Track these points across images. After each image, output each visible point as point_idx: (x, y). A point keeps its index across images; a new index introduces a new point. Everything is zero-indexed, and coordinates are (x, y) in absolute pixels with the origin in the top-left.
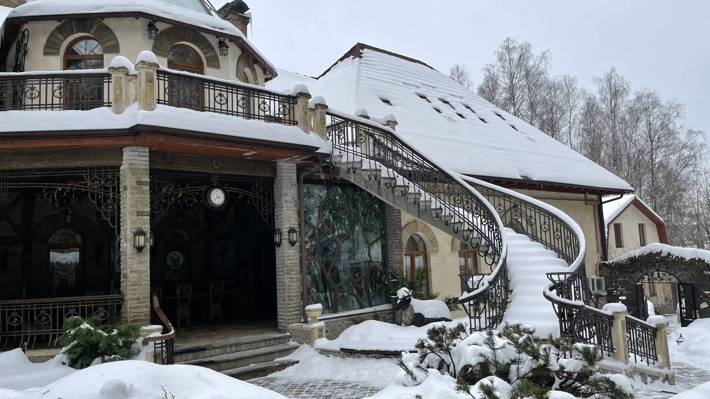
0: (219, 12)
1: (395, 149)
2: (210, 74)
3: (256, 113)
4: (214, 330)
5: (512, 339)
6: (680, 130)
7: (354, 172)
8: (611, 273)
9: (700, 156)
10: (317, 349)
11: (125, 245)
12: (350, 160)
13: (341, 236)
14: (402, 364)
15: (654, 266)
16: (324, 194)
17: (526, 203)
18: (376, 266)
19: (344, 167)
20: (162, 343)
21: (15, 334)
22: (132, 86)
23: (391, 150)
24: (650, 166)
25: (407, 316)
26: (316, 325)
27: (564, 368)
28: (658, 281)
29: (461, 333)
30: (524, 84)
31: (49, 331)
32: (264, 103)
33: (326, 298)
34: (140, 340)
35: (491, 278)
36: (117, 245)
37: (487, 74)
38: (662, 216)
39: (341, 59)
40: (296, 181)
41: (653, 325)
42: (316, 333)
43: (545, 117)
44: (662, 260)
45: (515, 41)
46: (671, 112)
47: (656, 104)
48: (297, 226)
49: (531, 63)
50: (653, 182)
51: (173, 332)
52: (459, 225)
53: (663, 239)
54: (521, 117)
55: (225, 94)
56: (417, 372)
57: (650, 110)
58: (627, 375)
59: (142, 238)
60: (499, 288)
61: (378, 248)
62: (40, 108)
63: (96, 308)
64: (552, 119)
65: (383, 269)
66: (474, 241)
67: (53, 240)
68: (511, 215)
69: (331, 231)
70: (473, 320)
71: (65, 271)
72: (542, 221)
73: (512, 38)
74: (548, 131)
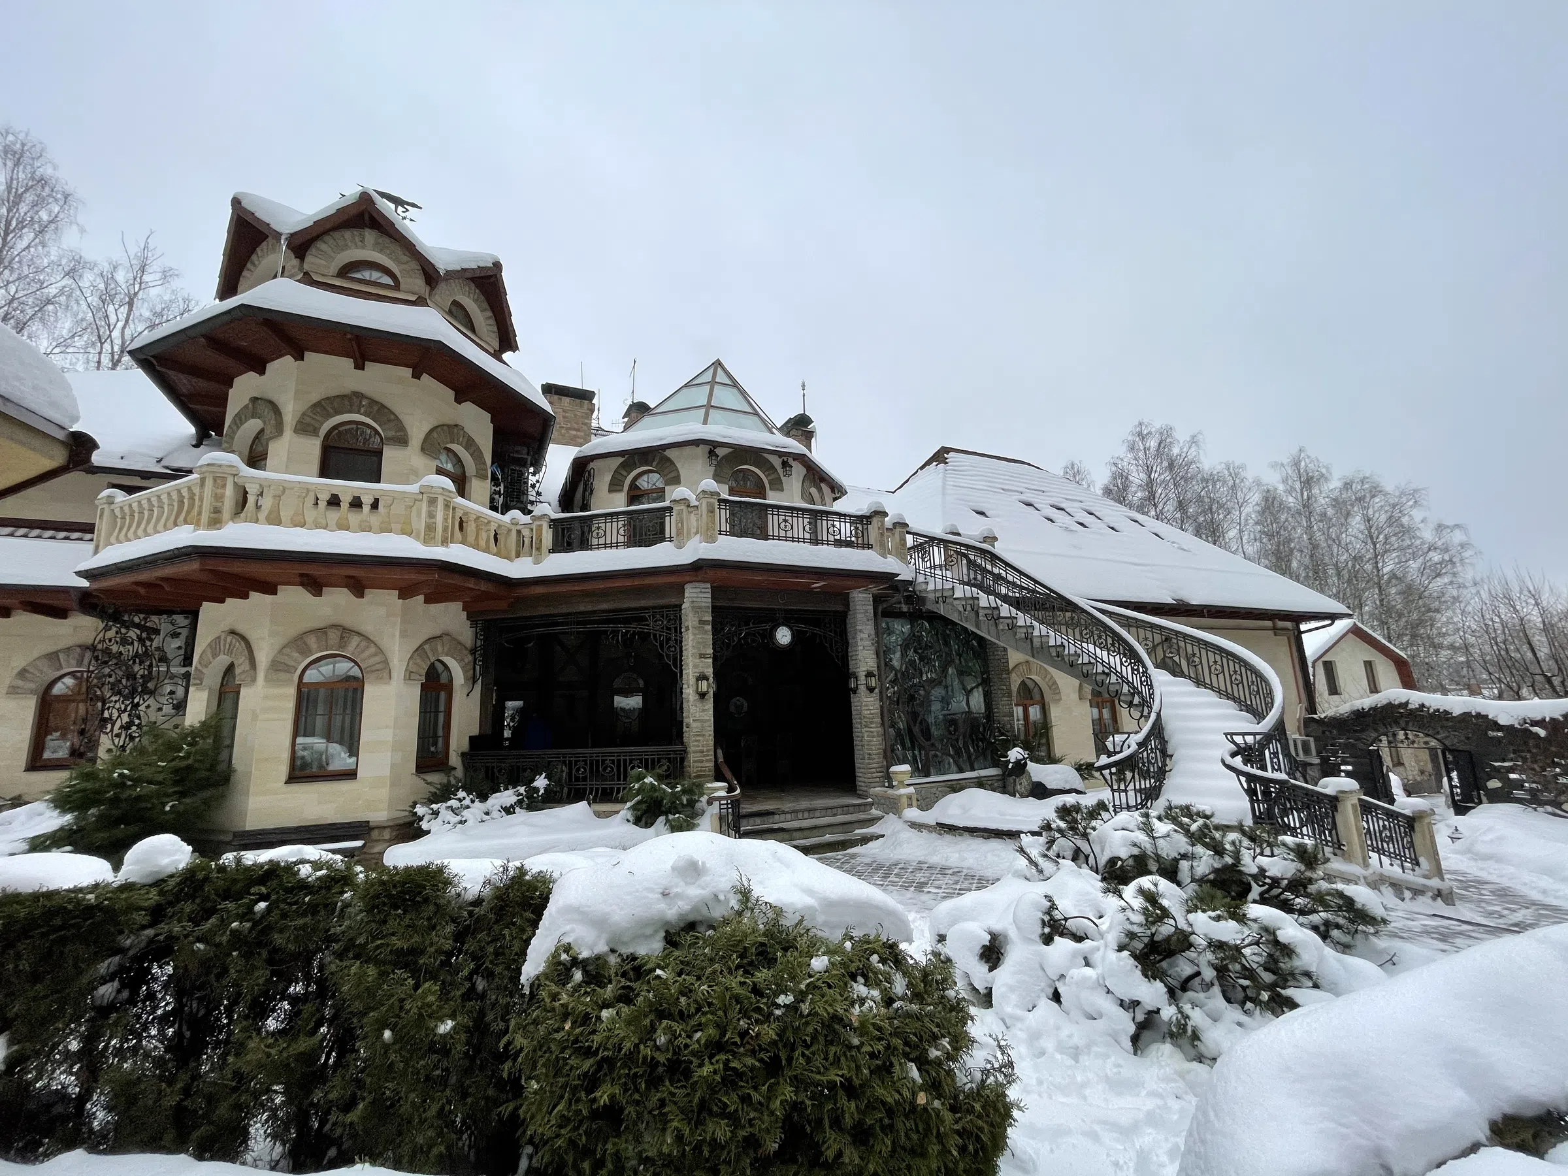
0: (780, 430)
1: (996, 571)
2: (773, 498)
3: (825, 538)
4: (783, 791)
5: (1181, 825)
6: (1421, 526)
7: (944, 602)
8: (1324, 732)
9: (1461, 560)
10: (906, 822)
11: (688, 691)
12: (939, 587)
13: (931, 681)
14: (1021, 850)
15: (1396, 722)
16: (906, 629)
17: (1186, 636)
18: (976, 718)
19: (931, 596)
20: (727, 804)
21: (581, 785)
22: (693, 517)
23: (991, 573)
24: (1376, 579)
25: (1023, 784)
26: (903, 791)
27: (1266, 871)
28: (1405, 746)
29: (1103, 813)
30: (1168, 478)
31: (614, 784)
32: (834, 526)
33: (914, 757)
34: (704, 799)
35: (1140, 737)
36: (678, 690)
37: (1114, 469)
38: (1401, 649)
39: (922, 468)
40: (872, 615)
41: (1407, 812)
42: (904, 800)
43: (1201, 519)
44: (1410, 714)
45: (1150, 424)
46: (1404, 500)
47: (1375, 491)
48: (876, 669)
49: (1176, 451)
50: (1382, 601)
51: (738, 791)
52: (1090, 667)
53: (1408, 682)
54: (1166, 521)
55: (789, 519)
56: (1041, 862)
57: (1367, 499)
58: (1369, 885)
59: (705, 683)
60: (1152, 752)
61: (979, 695)
62: (605, 548)
63: (659, 760)
64: (1212, 521)
65: (987, 723)
66: (1112, 688)
67: (617, 683)
68: (1164, 652)
69: (918, 675)
70: (1116, 794)
71: (628, 718)
72: (1212, 660)
73: (1146, 421)
74: (1207, 537)
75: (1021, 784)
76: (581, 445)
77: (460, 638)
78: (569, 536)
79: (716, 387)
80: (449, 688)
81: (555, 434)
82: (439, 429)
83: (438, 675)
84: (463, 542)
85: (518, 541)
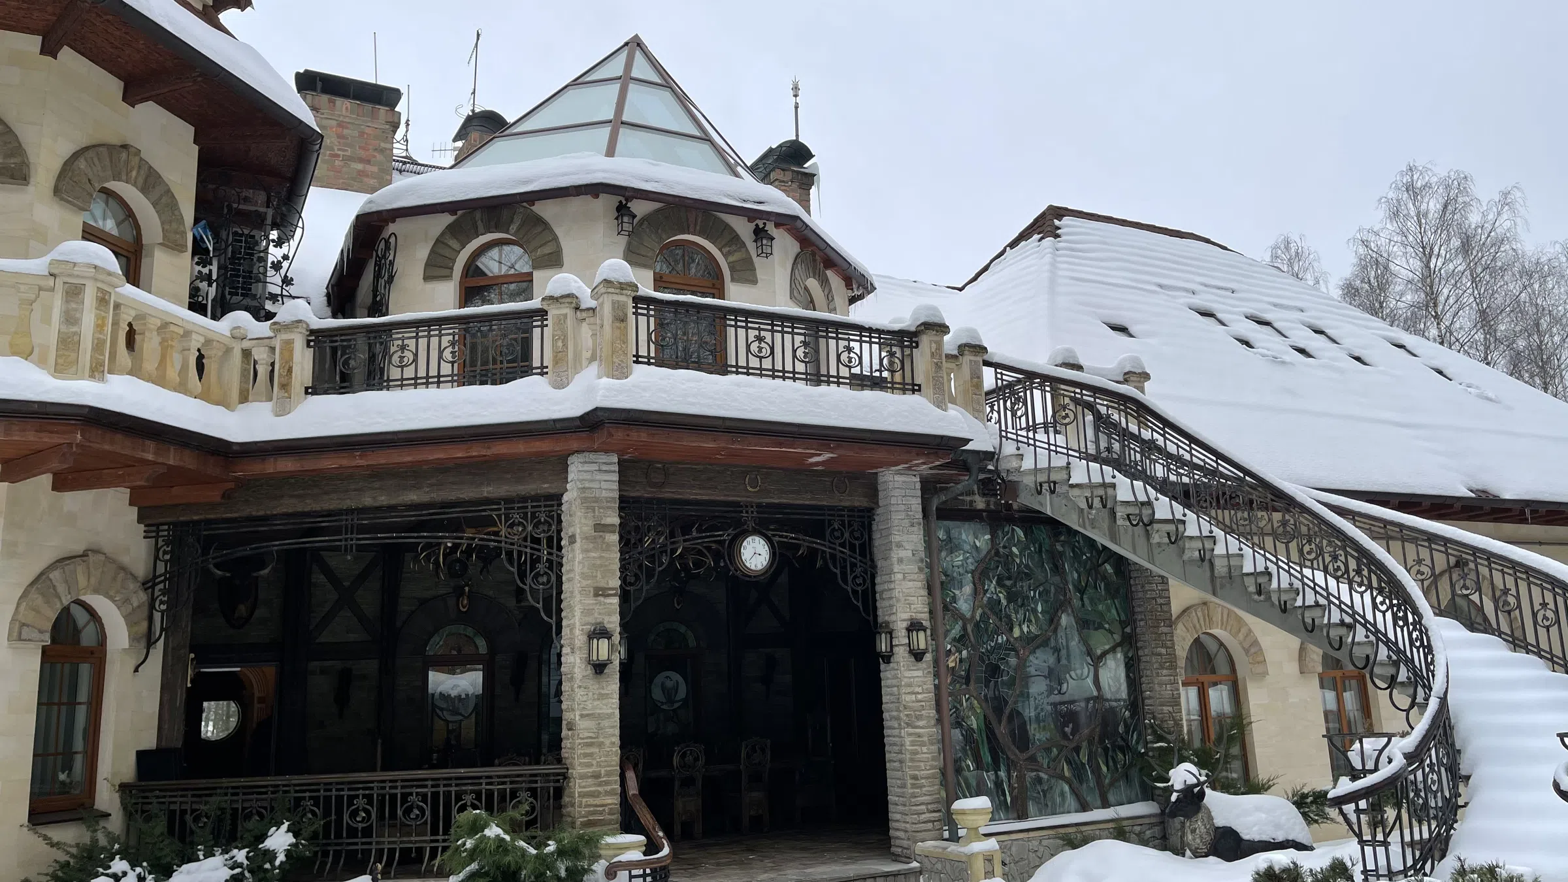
0: (752, 169)
1: (1146, 434)
2: (737, 297)
3: (833, 373)
4: (751, 850)
7: (1053, 492)
11: (571, 660)
12: (1043, 463)
13: (1030, 641)
16: (984, 541)
17: (1490, 557)
18: (1112, 709)
19: (1029, 481)
20: (644, 875)
21: (359, 844)
22: (586, 331)
23: (1137, 438)
25: (1196, 836)
26: (979, 846)
30: (1461, 268)
31: (425, 840)
32: (849, 349)
33: (998, 784)
34: (600, 867)
35: (1410, 743)
36: (554, 659)
37: (1362, 250)
39: (1013, 244)
40: (920, 515)
42: (979, 866)
43: (1521, 343)
45: (1428, 169)
48: (926, 616)
49: (1474, 218)
51: (666, 851)
52: (1317, 613)
54: (1457, 346)
55: (767, 335)
59: (604, 644)
60: (1432, 770)
61: (1118, 666)
62: (416, 385)
63: (514, 794)
64: (1539, 347)
65: (1132, 716)
66: (1359, 652)
67: (437, 645)
68: (1452, 585)
69: (1004, 627)
70: (1368, 850)
71: (455, 712)
72: (1537, 600)
73: (1419, 164)
74: (1532, 376)
75: (1193, 831)
76: (372, 190)
77: (125, 560)
78: (346, 363)
79: (632, 87)
80: (97, 655)
81: (321, 170)
82: (91, 154)
83: (77, 632)
84: (135, 371)
85: (244, 373)
